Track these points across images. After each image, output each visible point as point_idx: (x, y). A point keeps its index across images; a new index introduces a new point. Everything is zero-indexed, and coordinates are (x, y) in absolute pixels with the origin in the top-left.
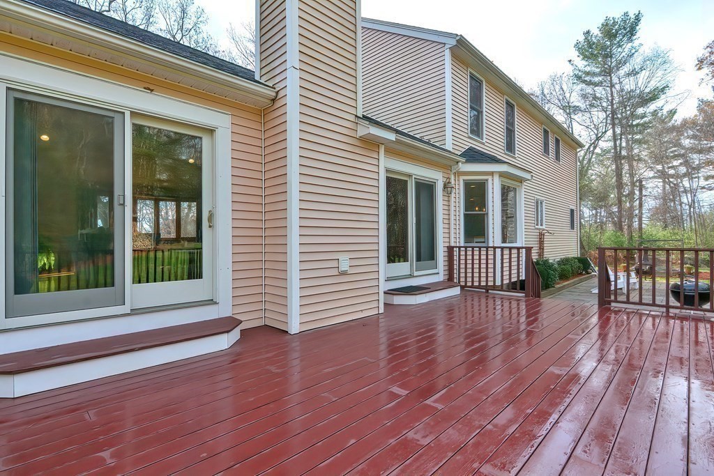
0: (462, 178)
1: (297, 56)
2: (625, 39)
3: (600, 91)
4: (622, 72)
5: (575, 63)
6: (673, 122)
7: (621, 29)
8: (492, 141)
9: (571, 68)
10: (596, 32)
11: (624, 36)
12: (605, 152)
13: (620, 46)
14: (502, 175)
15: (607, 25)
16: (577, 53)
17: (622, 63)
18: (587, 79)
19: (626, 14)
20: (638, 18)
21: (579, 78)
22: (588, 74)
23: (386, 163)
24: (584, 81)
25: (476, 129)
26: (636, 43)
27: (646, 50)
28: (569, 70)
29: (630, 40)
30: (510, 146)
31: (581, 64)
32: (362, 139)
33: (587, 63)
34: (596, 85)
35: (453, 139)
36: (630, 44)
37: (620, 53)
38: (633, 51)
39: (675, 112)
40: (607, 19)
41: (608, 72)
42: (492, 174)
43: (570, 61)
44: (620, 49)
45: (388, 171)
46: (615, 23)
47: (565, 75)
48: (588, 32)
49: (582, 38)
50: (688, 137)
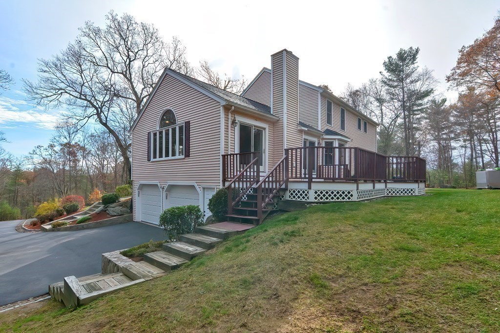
0: (324, 141)
1: (286, 110)
2: (410, 62)
3: (397, 91)
4: (408, 81)
5: (383, 74)
6: (444, 106)
7: (408, 56)
8: (335, 126)
9: (382, 77)
10: (395, 57)
11: (410, 60)
12: (400, 125)
13: (407, 66)
14: (339, 140)
15: (401, 53)
16: (384, 68)
17: (408, 76)
18: (391, 83)
19: (411, 48)
20: (417, 51)
21: (385, 83)
22: (390, 80)
23: (304, 137)
24: (388, 85)
25: (329, 121)
26: (416, 65)
27: (420, 70)
28: (380, 77)
29: (413, 63)
30: (343, 127)
31: (387, 74)
32: (299, 130)
33: (390, 74)
34: (394, 87)
35: (321, 126)
36: (413, 65)
37: (408, 70)
38: (414, 70)
39: (446, 100)
40: (401, 50)
41: (401, 80)
42: (335, 139)
43: (380, 72)
44: (407, 68)
45: (304, 139)
46: (405, 53)
47: (377, 80)
48: (391, 57)
49: (387, 60)
50: (453, 116)
